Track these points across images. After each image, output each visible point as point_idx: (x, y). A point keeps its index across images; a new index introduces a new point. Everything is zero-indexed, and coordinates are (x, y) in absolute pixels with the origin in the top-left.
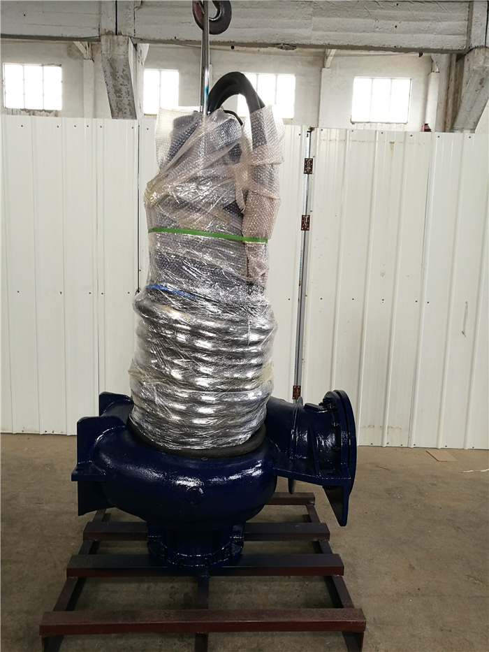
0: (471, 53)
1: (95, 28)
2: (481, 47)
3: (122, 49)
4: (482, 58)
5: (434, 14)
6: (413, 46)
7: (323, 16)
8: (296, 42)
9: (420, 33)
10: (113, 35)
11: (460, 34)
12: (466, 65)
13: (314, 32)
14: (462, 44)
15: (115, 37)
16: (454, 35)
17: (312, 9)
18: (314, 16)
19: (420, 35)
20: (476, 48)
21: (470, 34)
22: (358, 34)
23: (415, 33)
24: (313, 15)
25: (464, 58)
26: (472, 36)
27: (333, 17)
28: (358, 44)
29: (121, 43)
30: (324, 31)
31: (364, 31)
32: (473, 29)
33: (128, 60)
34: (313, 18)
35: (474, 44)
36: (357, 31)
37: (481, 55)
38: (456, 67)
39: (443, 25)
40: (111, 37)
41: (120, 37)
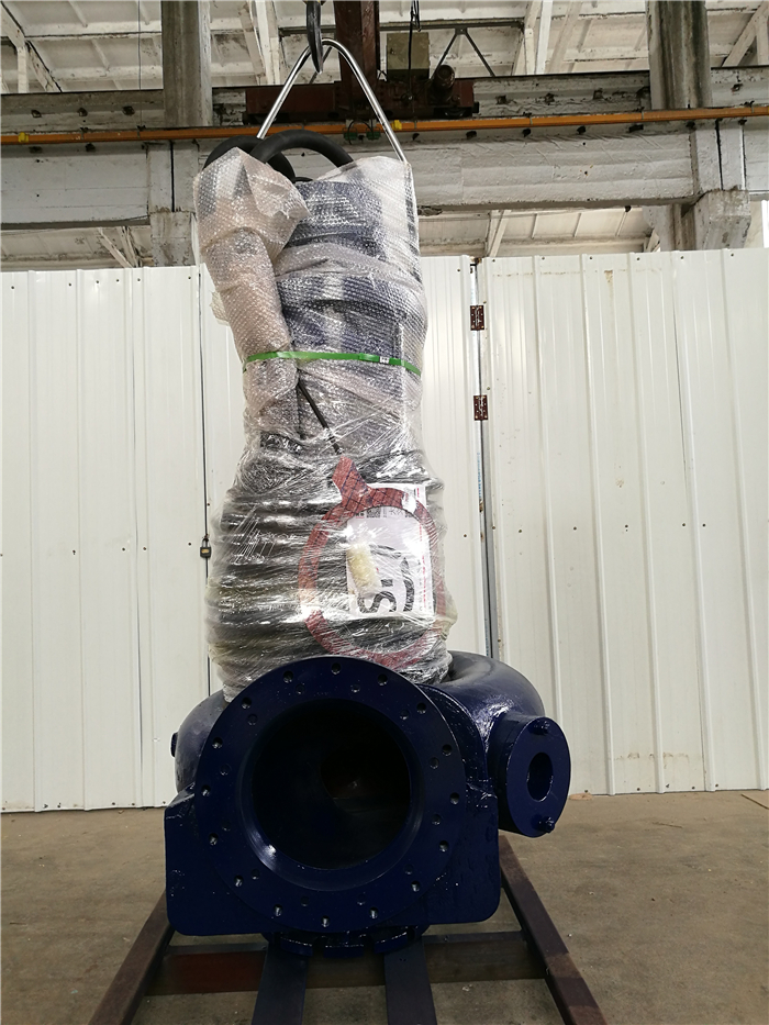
0: (703, 201)
1: (141, 206)
2: (717, 190)
3: (182, 229)
4: (720, 205)
5: (640, 152)
6: (615, 197)
7: (478, 166)
8: (441, 203)
9: (622, 179)
10: (168, 211)
11: (681, 176)
12: (698, 217)
13: (465, 189)
14: (687, 189)
15: (172, 214)
16: (673, 177)
17: (460, 159)
18: (464, 167)
19: (623, 182)
20: (708, 192)
21: (698, 174)
22: (532, 186)
23: (614, 179)
24: (463, 165)
25: (693, 209)
26: (700, 177)
27: (491, 166)
28: (532, 200)
29: (179, 222)
30: (480, 185)
31: (540, 182)
32: (700, 168)
33: (191, 245)
34: (464, 170)
35: (705, 188)
36: (529, 182)
37: (718, 200)
38: (683, 224)
39: (655, 166)
40: (164, 214)
41: (179, 214)
